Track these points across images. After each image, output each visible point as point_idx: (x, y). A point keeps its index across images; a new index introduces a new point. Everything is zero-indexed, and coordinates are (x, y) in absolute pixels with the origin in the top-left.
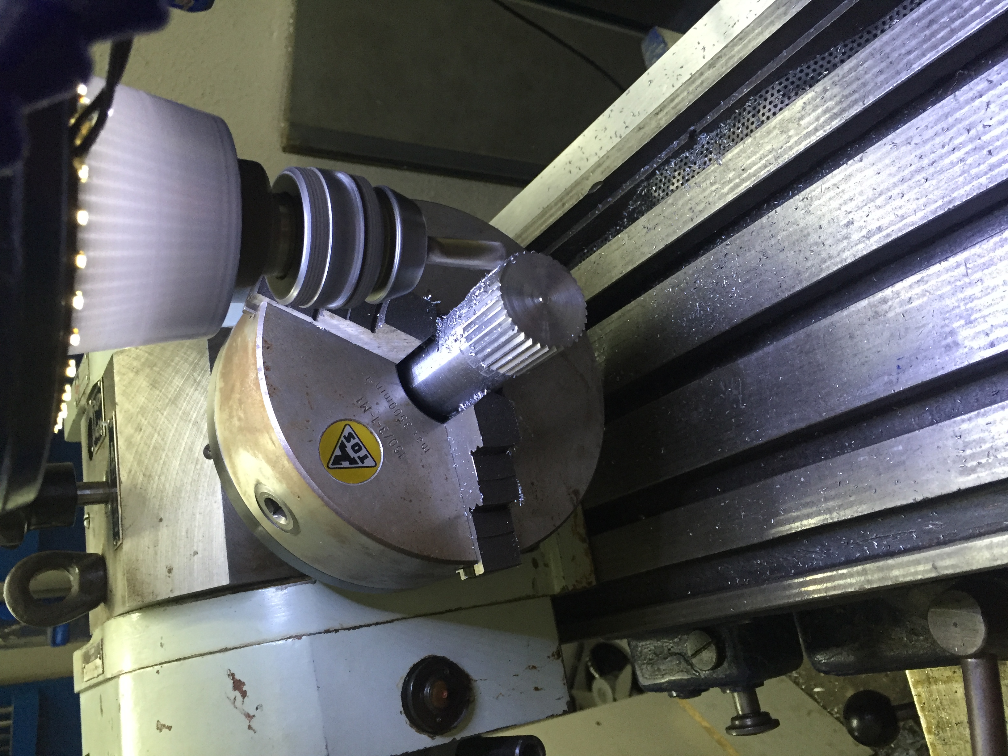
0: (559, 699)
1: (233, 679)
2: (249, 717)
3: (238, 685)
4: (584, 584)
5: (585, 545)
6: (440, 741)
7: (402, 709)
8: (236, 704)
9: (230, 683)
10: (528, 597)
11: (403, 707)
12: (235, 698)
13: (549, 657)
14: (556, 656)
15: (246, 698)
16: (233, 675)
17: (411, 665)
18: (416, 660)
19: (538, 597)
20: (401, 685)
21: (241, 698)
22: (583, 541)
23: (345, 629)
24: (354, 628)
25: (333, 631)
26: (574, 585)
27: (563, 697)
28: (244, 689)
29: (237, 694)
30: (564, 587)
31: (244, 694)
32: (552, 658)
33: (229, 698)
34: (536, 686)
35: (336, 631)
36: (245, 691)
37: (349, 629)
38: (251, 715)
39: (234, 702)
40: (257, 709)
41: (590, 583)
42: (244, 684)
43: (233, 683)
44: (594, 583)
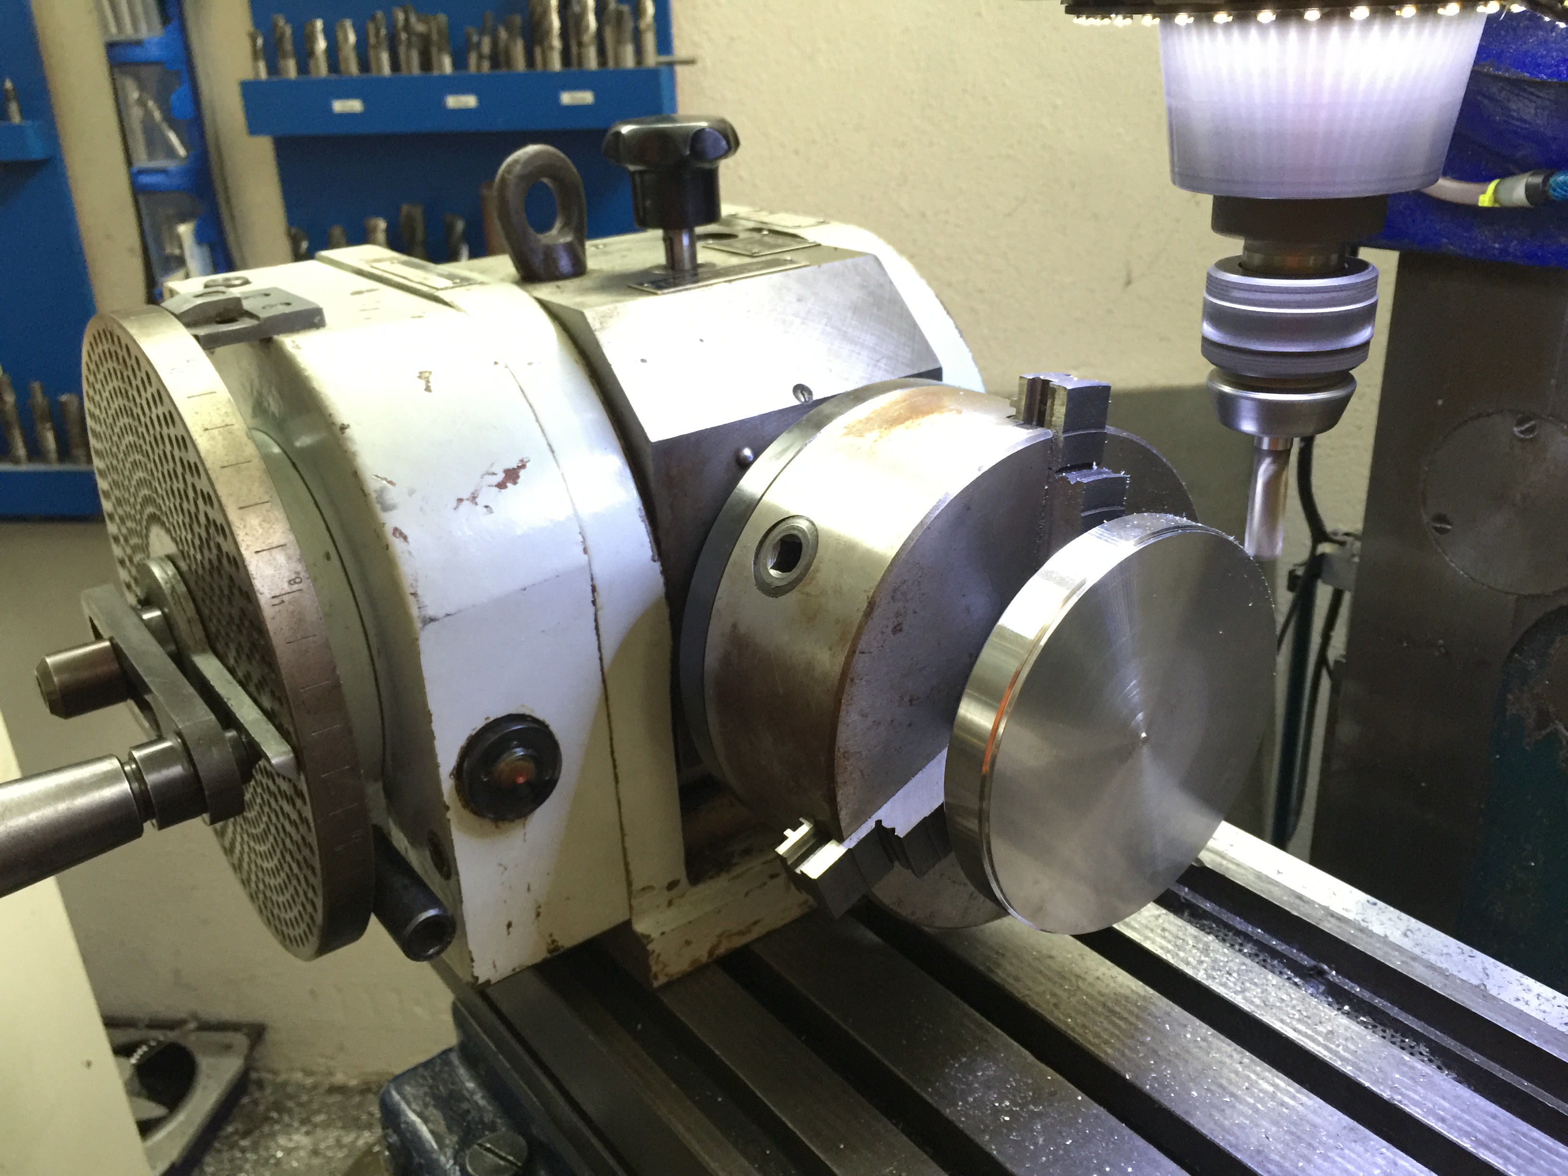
0: (495, 966)
1: (519, 468)
2: (473, 498)
3: (512, 475)
4: (654, 969)
5: (704, 959)
6: (447, 784)
7: (492, 719)
8: (487, 477)
9: (513, 464)
10: (629, 884)
11: (495, 720)
12: (494, 474)
13: (551, 935)
14: (552, 947)
15: (497, 489)
16: (523, 466)
17: (548, 721)
18: (554, 728)
19: (630, 900)
20: (521, 711)
21: (495, 483)
22: (711, 953)
23: (596, 615)
24: (597, 628)
25: (594, 597)
26: (653, 951)
27: (496, 971)
28: (509, 485)
29: (501, 476)
30: (649, 936)
31: (501, 486)
32: (549, 940)
33: (492, 465)
34: (513, 925)
35: (594, 602)
36: (506, 487)
37: (596, 620)
38: (477, 500)
39: (489, 474)
40: (486, 507)
41: (656, 977)
42: (515, 483)
43: (514, 469)
44: (656, 984)
